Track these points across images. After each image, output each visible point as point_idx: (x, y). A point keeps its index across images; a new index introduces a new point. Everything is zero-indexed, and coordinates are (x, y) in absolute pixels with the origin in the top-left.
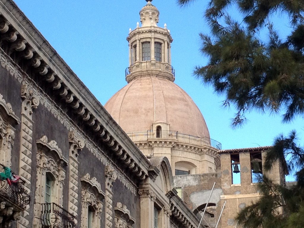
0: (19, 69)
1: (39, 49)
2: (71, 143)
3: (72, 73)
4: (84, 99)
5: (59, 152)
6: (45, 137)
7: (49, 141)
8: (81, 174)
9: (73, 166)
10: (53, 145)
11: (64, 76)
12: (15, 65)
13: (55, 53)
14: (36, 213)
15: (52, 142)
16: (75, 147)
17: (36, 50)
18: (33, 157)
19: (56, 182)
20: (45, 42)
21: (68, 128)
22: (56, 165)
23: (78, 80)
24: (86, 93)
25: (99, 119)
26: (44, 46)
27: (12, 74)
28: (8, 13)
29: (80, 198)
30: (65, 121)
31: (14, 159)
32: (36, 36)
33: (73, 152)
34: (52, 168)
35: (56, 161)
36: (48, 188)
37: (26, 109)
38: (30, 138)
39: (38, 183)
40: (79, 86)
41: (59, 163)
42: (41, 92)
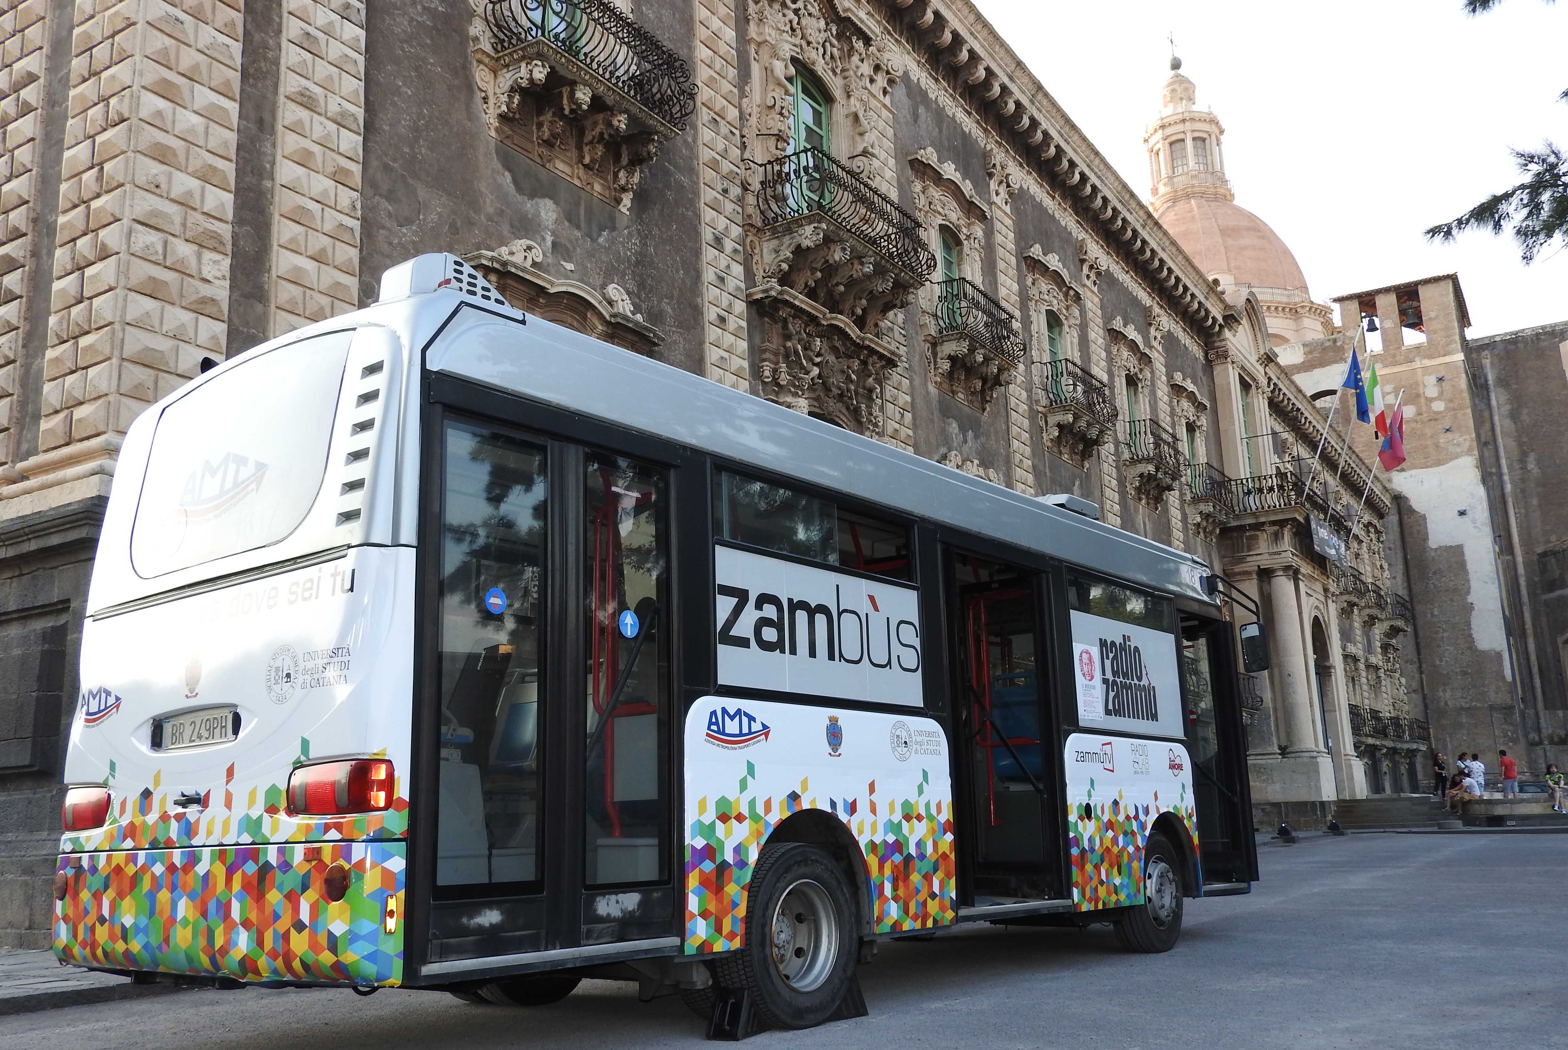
0: (978, 122)
1: (1011, 78)
2: (1083, 261)
3: (1073, 127)
4: (1099, 177)
5: (1065, 274)
6: (1037, 246)
7: (1045, 254)
8: (1108, 318)
9: (1092, 301)
10: (1053, 261)
11: (1059, 133)
12: (969, 114)
13: (1040, 88)
14: (1036, 379)
15: (1050, 255)
16: (1091, 267)
17: (1006, 80)
18: (1021, 281)
19: (1066, 328)
20: (1019, 64)
21: (1074, 235)
22: (1061, 296)
23: (1084, 139)
24: (1102, 167)
25: (1129, 217)
26: (1018, 73)
27: (967, 130)
28: (949, 7)
29: (1110, 360)
30: (1068, 220)
31: (987, 282)
32: (1002, 53)
33: (1088, 277)
34: (1055, 302)
35: (1060, 290)
36: (1052, 340)
37: (997, 194)
38: (1011, 246)
39: (1034, 328)
40: (1088, 152)
41: (1066, 295)
42: (1021, 165)
